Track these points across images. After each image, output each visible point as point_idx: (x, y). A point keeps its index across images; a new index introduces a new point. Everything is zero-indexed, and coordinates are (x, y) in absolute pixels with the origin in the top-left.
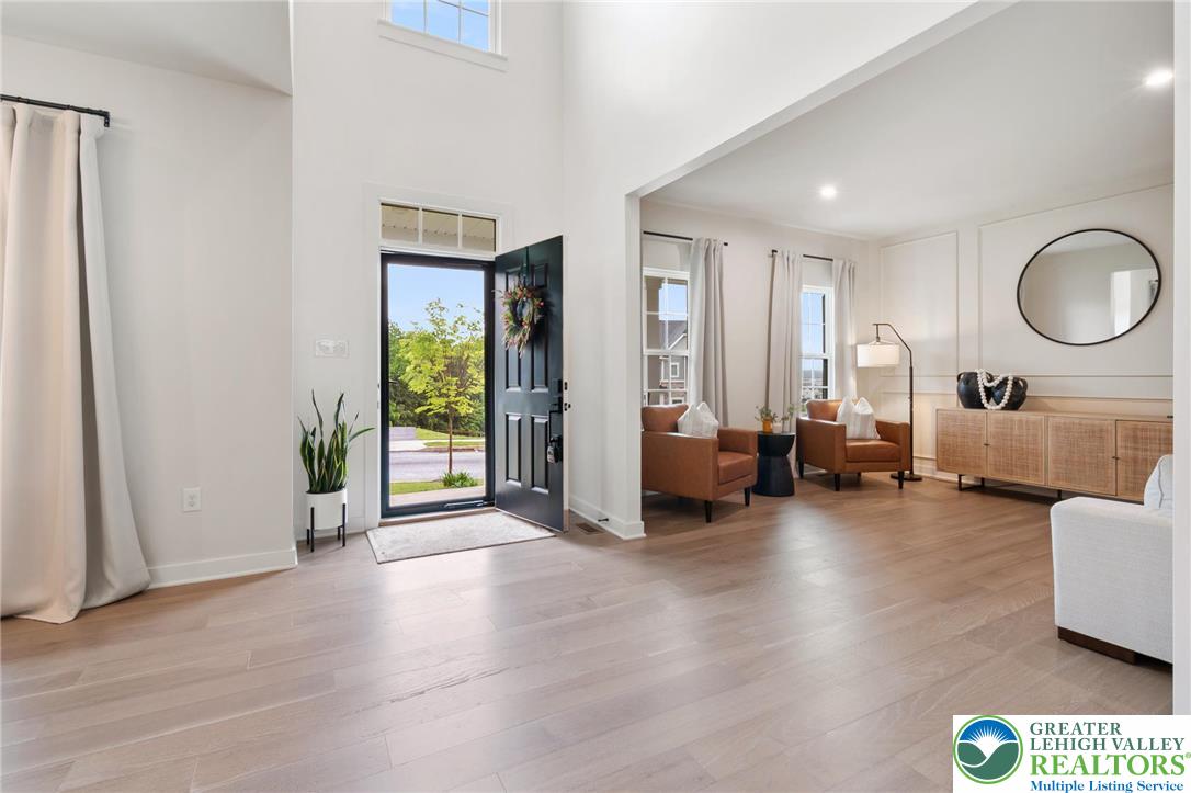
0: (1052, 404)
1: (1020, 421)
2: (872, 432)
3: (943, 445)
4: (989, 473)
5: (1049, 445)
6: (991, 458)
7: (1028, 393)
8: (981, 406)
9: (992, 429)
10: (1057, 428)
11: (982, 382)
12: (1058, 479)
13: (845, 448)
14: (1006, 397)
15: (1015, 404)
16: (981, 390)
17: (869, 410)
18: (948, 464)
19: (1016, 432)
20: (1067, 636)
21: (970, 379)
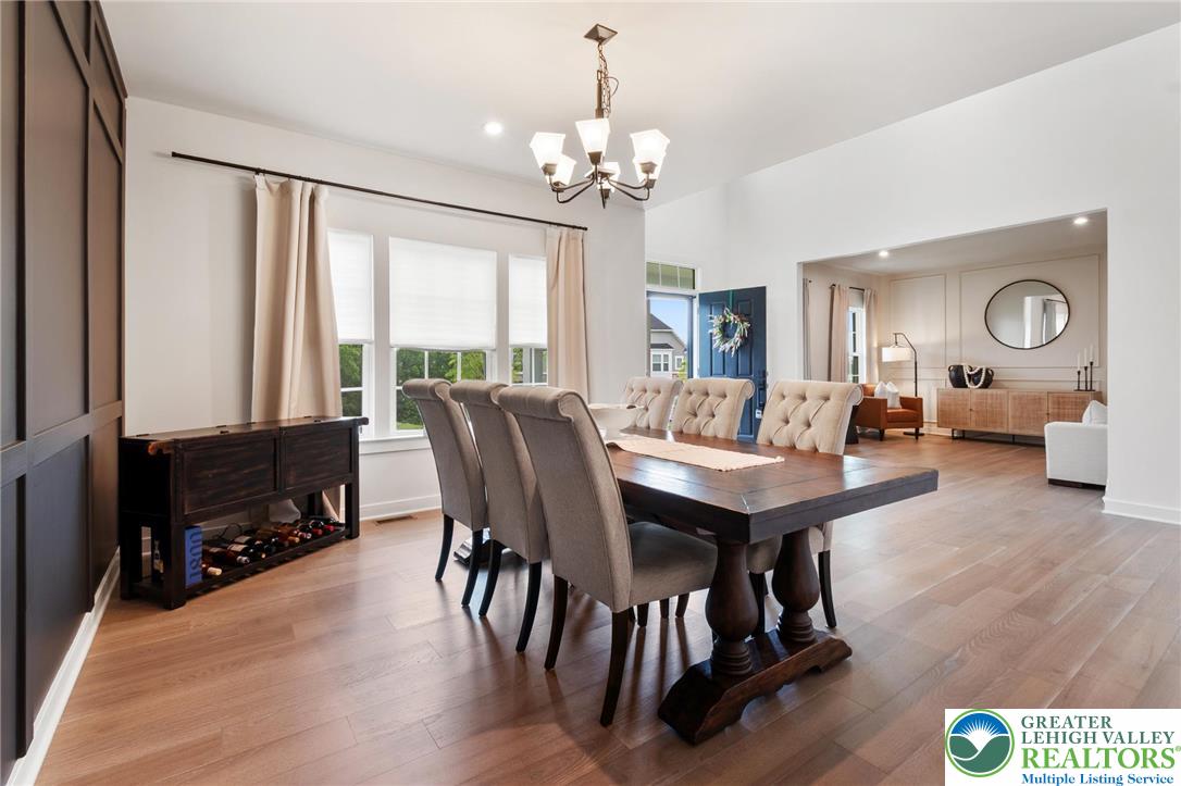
0: (1006, 384)
1: (992, 395)
2: (898, 404)
3: (942, 411)
4: (972, 426)
5: (1010, 409)
6: (973, 418)
7: (994, 378)
8: (966, 387)
9: (974, 400)
10: (1014, 398)
11: (966, 371)
12: (1015, 427)
13: (887, 414)
14: (982, 380)
15: (986, 385)
16: (966, 376)
17: (896, 391)
18: (946, 423)
19: (989, 401)
20: (1054, 482)
21: (958, 369)
